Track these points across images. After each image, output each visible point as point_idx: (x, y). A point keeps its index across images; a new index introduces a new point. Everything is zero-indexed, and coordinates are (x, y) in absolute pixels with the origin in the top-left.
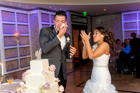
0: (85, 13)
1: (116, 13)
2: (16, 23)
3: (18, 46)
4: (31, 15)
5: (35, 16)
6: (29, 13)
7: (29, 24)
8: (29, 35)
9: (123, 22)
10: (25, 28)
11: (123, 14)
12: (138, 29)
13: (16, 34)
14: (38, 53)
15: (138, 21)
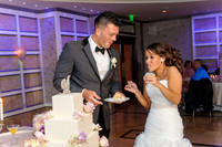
0: (132, 17)
2: (19, 33)
3: (22, 72)
4: (43, 20)
5: (50, 22)
7: (39, 35)
8: (40, 52)
9: (194, 32)
10: (33, 41)
11: (193, 18)
12: (218, 44)
13: (19, 52)
15: (218, 29)
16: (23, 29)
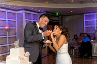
0: (57, 14)
1: (80, 14)
2: (7, 19)
3: (8, 36)
4: (18, 14)
5: (21, 15)
6: (17, 12)
7: (16, 20)
8: (16, 28)
9: (85, 21)
10: (13, 23)
11: (84, 15)
12: (95, 26)
13: (7, 28)
14: (17, 43)
15: (95, 20)
16: (9, 17)
